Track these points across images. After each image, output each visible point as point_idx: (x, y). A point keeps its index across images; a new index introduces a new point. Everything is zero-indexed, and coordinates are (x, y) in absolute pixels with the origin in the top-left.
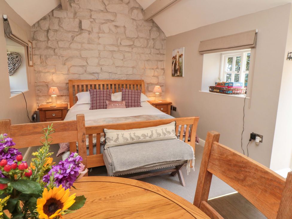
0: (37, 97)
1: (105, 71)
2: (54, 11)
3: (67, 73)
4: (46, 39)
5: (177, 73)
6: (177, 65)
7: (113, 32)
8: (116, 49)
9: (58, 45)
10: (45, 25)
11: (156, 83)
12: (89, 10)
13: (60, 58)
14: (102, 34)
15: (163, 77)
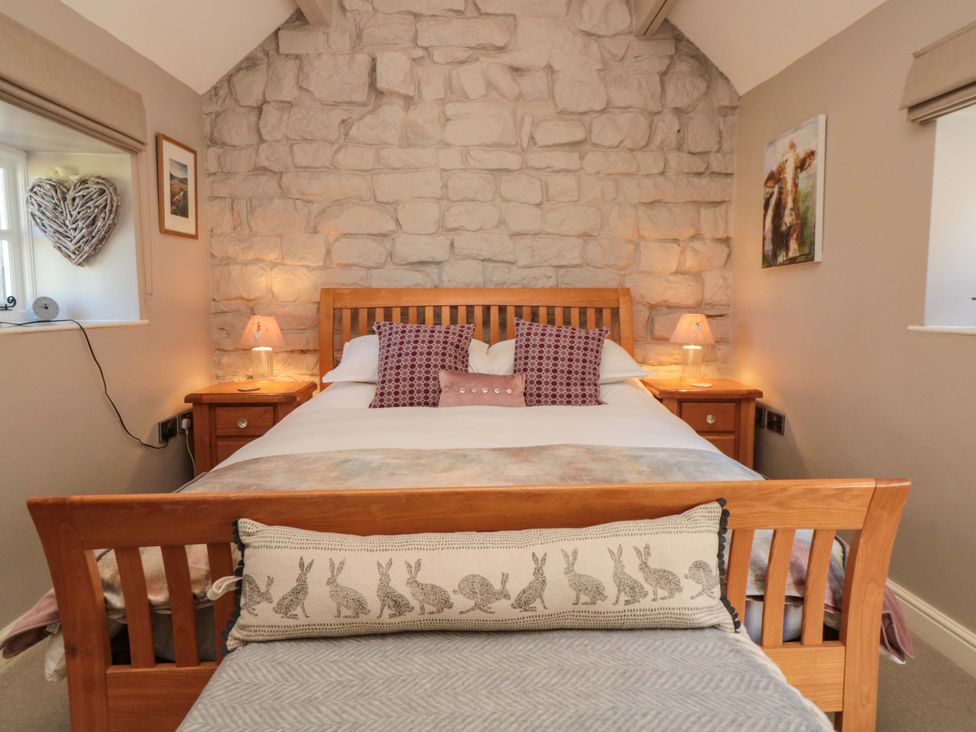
0: (217, 352)
1: (467, 252)
2: (280, 32)
3: (322, 264)
4: (254, 140)
5: (787, 249)
6: (784, 208)
7: (502, 96)
8: (511, 161)
9: (293, 158)
10: (252, 88)
11: (691, 302)
12: (411, 17)
13: (298, 208)
14: (459, 105)
15: (724, 278)
